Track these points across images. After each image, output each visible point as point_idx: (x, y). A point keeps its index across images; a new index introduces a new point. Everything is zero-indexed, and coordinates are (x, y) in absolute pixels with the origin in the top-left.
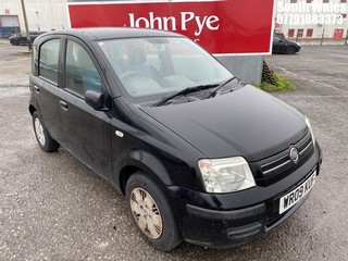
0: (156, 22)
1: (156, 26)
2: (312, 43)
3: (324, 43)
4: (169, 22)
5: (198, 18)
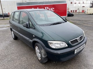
3: (80, 14)
5: (49, 9)
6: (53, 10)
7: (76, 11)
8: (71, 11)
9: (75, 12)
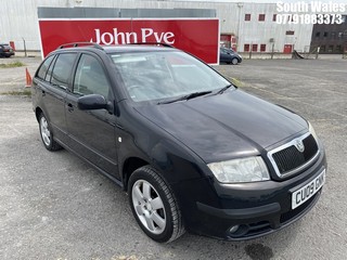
0: (120, 37)
1: (120, 42)
2: (264, 57)
3: (274, 57)
4: (132, 37)
5: (156, 34)
6: (170, 40)
7: (263, 47)
8: (247, 47)
9: (259, 51)
